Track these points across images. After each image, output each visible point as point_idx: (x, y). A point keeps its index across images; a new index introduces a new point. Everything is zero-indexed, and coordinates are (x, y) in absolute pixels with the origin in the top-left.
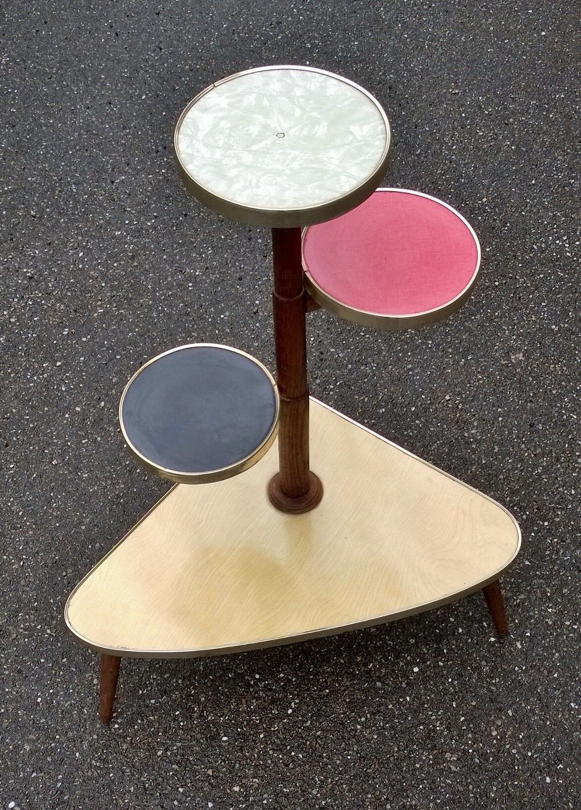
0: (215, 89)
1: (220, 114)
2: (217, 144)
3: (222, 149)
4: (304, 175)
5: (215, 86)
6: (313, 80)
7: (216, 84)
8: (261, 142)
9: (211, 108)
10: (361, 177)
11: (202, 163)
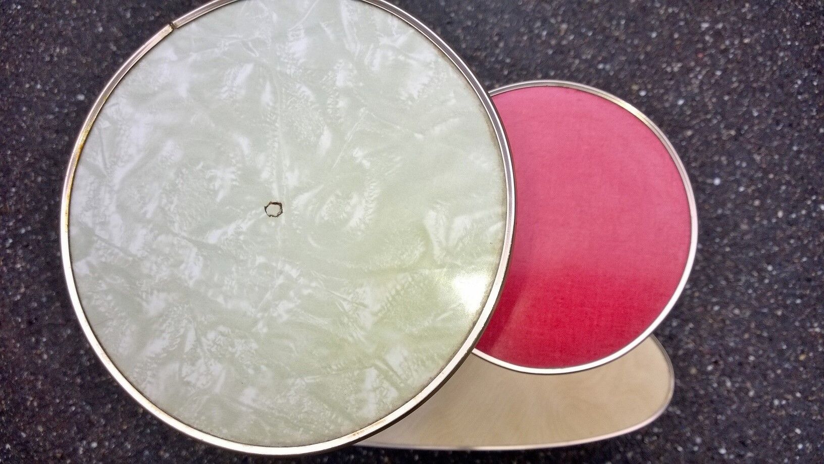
0: (177, 34)
1: (167, 118)
2: (143, 211)
3: (151, 226)
4: (292, 345)
5: (174, 28)
6: (384, 40)
7: (178, 21)
8: (229, 222)
9: (154, 94)
10: (409, 382)
11: (103, 260)
